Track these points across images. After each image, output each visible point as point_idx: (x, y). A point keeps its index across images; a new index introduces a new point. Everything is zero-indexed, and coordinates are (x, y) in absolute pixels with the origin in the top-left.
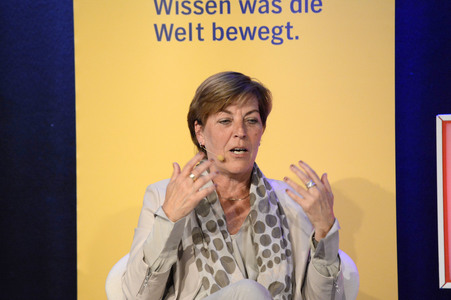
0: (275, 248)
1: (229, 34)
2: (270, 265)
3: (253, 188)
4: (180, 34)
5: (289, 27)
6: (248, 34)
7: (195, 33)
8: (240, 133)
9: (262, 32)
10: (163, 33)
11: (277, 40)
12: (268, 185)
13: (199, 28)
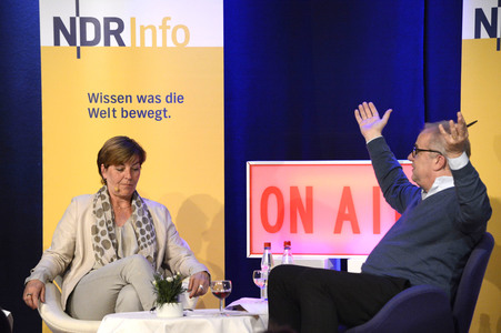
0: (148, 236)
1: (131, 114)
2: (146, 246)
3: (134, 202)
4: (103, 114)
5: (165, 111)
6: (142, 114)
7: (111, 113)
8: (129, 176)
9: (150, 113)
10: (93, 113)
11: (158, 118)
12: (142, 200)
13: (114, 111)
